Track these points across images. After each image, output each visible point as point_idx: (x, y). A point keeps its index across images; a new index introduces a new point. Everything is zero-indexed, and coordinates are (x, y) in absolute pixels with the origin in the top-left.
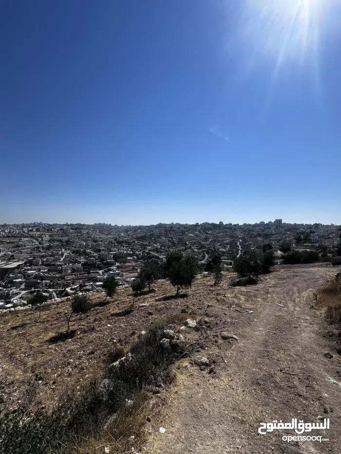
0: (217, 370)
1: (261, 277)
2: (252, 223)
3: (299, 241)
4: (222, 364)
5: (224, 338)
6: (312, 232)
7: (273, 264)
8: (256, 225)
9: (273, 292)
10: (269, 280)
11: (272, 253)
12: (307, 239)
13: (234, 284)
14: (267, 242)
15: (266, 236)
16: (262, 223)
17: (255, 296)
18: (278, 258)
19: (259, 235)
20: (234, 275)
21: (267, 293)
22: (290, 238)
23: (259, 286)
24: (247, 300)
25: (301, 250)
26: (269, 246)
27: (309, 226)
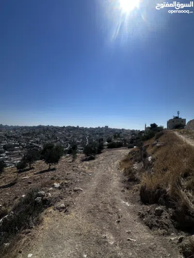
0: (69, 209)
1: (97, 156)
2: (94, 127)
3: (115, 137)
4: (73, 206)
5: (75, 191)
6: (121, 133)
7: (103, 149)
8: (96, 128)
9: (102, 163)
10: (100, 157)
11: (103, 143)
12: (119, 136)
13: (83, 160)
14: (101, 137)
15: (101, 134)
16: (99, 128)
17: (93, 166)
18: (105, 145)
19: (97, 134)
20: (83, 155)
21: (99, 164)
22: (111, 135)
23: (96, 160)
24: (89, 169)
25: (116, 141)
26: (102, 140)
27: (120, 130)
